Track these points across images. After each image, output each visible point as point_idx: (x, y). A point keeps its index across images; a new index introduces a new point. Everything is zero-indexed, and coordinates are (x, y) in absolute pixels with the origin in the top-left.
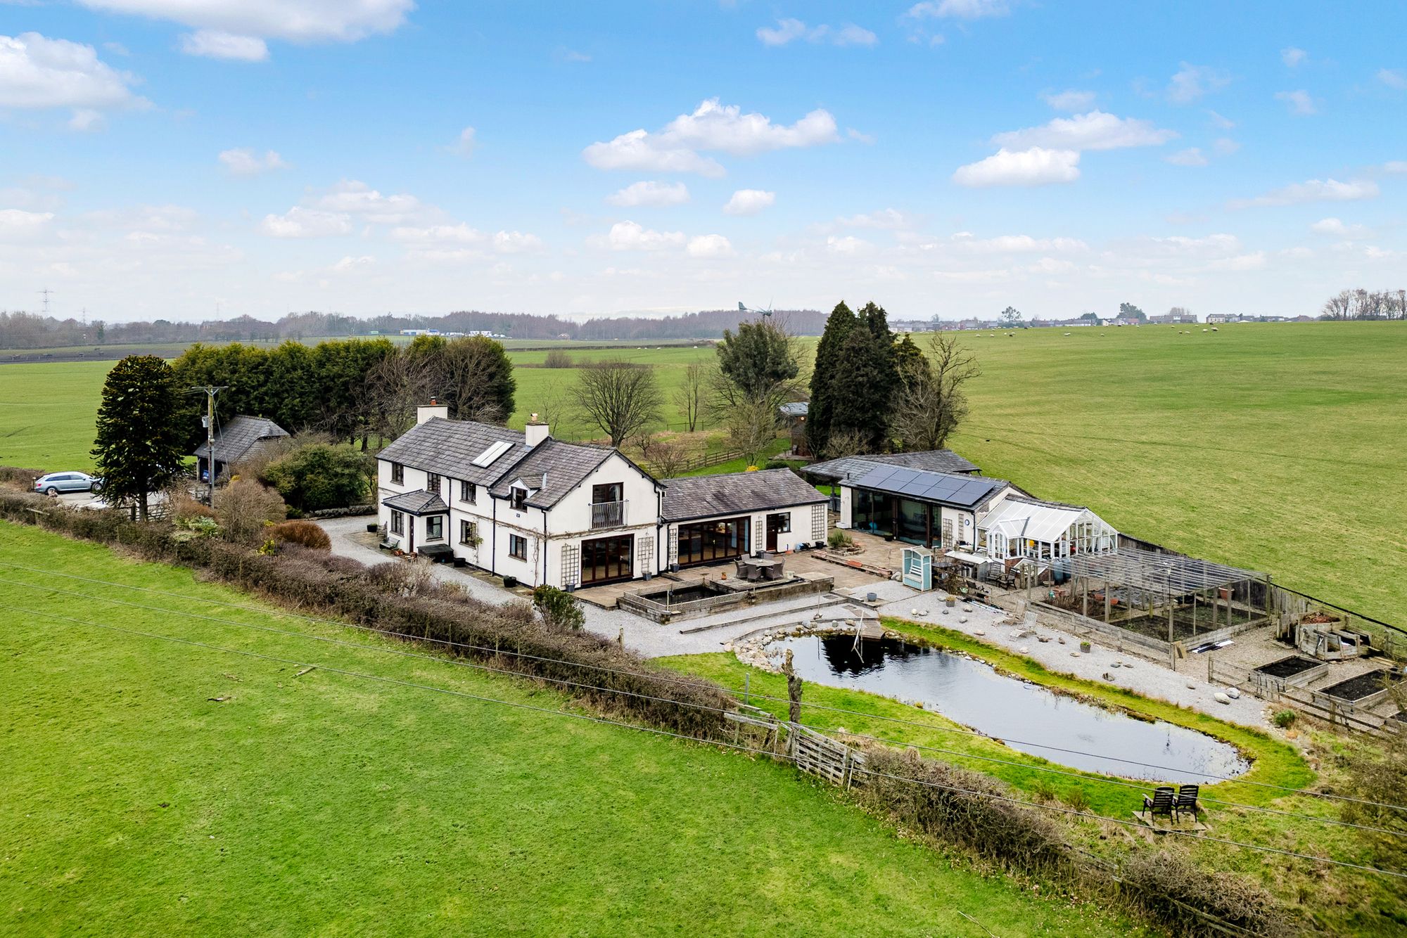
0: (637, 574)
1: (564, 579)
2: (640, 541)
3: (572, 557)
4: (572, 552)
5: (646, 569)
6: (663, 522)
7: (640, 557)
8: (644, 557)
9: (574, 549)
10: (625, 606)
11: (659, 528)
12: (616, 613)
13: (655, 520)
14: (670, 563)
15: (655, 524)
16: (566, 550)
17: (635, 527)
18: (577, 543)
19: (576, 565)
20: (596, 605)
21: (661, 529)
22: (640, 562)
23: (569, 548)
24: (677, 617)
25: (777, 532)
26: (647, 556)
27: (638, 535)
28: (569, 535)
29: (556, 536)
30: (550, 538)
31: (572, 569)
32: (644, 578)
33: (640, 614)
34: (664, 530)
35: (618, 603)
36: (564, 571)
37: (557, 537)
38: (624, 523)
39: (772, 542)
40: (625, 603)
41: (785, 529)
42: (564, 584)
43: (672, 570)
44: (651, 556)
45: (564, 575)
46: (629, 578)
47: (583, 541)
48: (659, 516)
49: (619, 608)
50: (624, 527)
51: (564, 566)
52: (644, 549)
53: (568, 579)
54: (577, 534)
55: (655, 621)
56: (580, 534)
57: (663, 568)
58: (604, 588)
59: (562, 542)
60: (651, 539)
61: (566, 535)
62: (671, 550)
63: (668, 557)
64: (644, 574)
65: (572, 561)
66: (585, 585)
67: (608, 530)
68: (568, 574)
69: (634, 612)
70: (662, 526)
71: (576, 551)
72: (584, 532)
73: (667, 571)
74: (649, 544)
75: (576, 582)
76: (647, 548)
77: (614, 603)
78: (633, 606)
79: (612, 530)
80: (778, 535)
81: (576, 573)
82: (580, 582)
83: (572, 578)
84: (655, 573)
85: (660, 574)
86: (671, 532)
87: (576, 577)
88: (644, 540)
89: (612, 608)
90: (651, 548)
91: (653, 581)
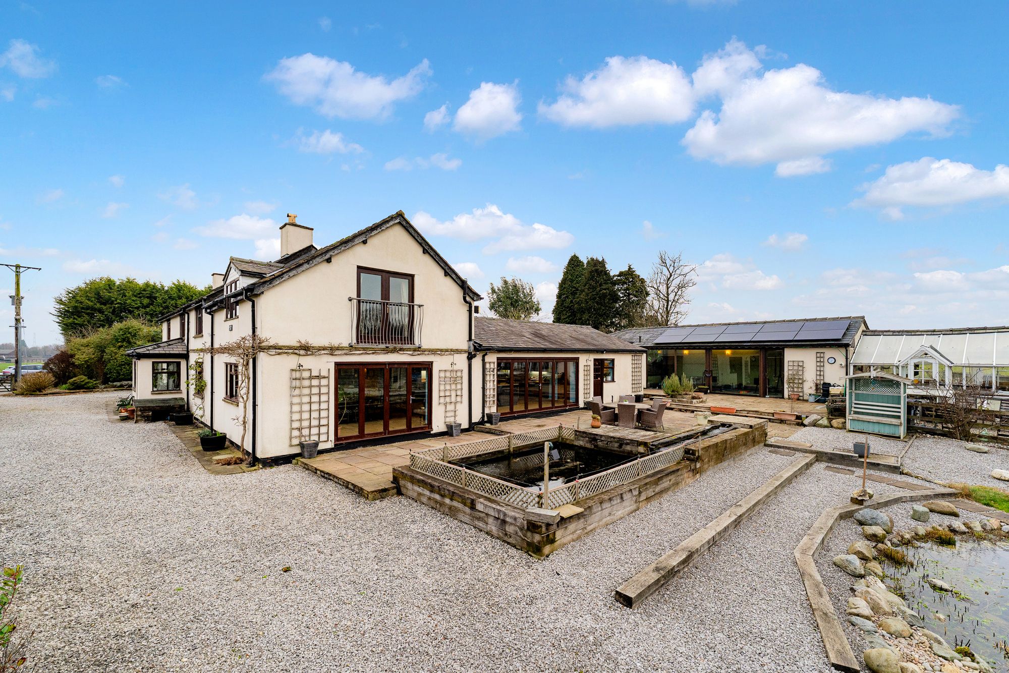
0: (438, 425)
1: (296, 433)
2: (442, 374)
3: (315, 390)
4: (315, 382)
5: (452, 419)
6: (477, 350)
7: (442, 400)
8: (448, 399)
9: (318, 377)
10: (412, 489)
11: (470, 357)
12: (390, 507)
13: (464, 345)
14: (487, 411)
15: (465, 351)
16: (297, 376)
17: (433, 352)
18: (325, 365)
19: (324, 406)
20: (346, 485)
21: (474, 361)
22: (442, 408)
23: (306, 374)
24: (572, 527)
25: (602, 382)
26: (453, 399)
27: (440, 364)
28: (306, 349)
29: (275, 347)
30: (262, 349)
31: (315, 415)
32: (449, 432)
33: (452, 513)
34: (477, 362)
35: (395, 480)
36: (296, 417)
37: (279, 349)
38: (417, 342)
39: (599, 391)
40: (413, 480)
41: (609, 378)
42: (296, 441)
43: (490, 421)
44: (459, 399)
45: (296, 425)
46: (426, 433)
47: (337, 364)
48: (470, 339)
49: (399, 493)
50: (415, 350)
51: (296, 408)
52: (448, 387)
53: (305, 432)
54: (324, 349)
55: (505, 538)
56: (332, 350)
57: (476, 418)
58: (380, 449)
59: (291, 361)
60: (459, 374)
61: (298, 348)
62: (488, 393)
63: (484, 402)
64: (450, 427)
65: (315, 399)
66: (342, 445)
67: (387, 351)
68: (306, 424)
69: (437, 506)
70: (475, 356)
71: (324, 382)
72: (338, 349)
73: (482, 422)
74: (455, 380)
75: (323, 438)
76: (453, 387)
77: (385, 480)
78: (432, 489)
79: (394, 351)
80: (605, 385)
81: (324, 422)
82: (332, 437)
83: (314, 431)
84: (465, 425)
85: (472, 427)
86: (487, 366)
87: (323, 430)
88: (448, 374)
89: (382, 493)
90: (459, 386)
91: (463, 436)
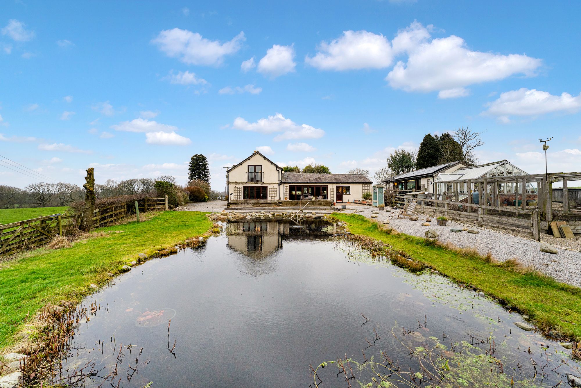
2: (270, 189)
4: (239, 190)
5: (273, 199)
6: (282, 183)
7: (270, 196)
8: (272, 196)
11: (279, 185)
13: (277, 181)
15: (278, 183)
16: (236, 189)
17: (269, 183)
18: (241, 186)
22: (270, 198)
25: (342, 194)
26: (274, 196)
27: (269, 187)
28: (237, 183)
30: (229, 183)
37: (232, 183)
38: (263, 181)
39: (340, 198)
41: (347, 193)
44: (276, 195)
45: (235, 198)
47: (243, 186)
48: (279, 180)
50: (263, 183)
51: (235, 195)
52: (272, 192)
53: (237, 198)
54: (240, 183)
56: (242, 183)
59: (234, 185)
60: (276, 189)
61: (236, 183)
62: (286, 195)
63: (284, 197)
64: (273, 202)
65: (239, 193)
67: (255, 183)
70: (281, 185)
71: (241, 190)
72: (244, 183)
74: (274, 191)
76: (274, 193)
79: (256, 183)
80: (343, 196)
86: (285, 187)
87: (240, 198)
88: (272, 189)
90: (276, 192)
